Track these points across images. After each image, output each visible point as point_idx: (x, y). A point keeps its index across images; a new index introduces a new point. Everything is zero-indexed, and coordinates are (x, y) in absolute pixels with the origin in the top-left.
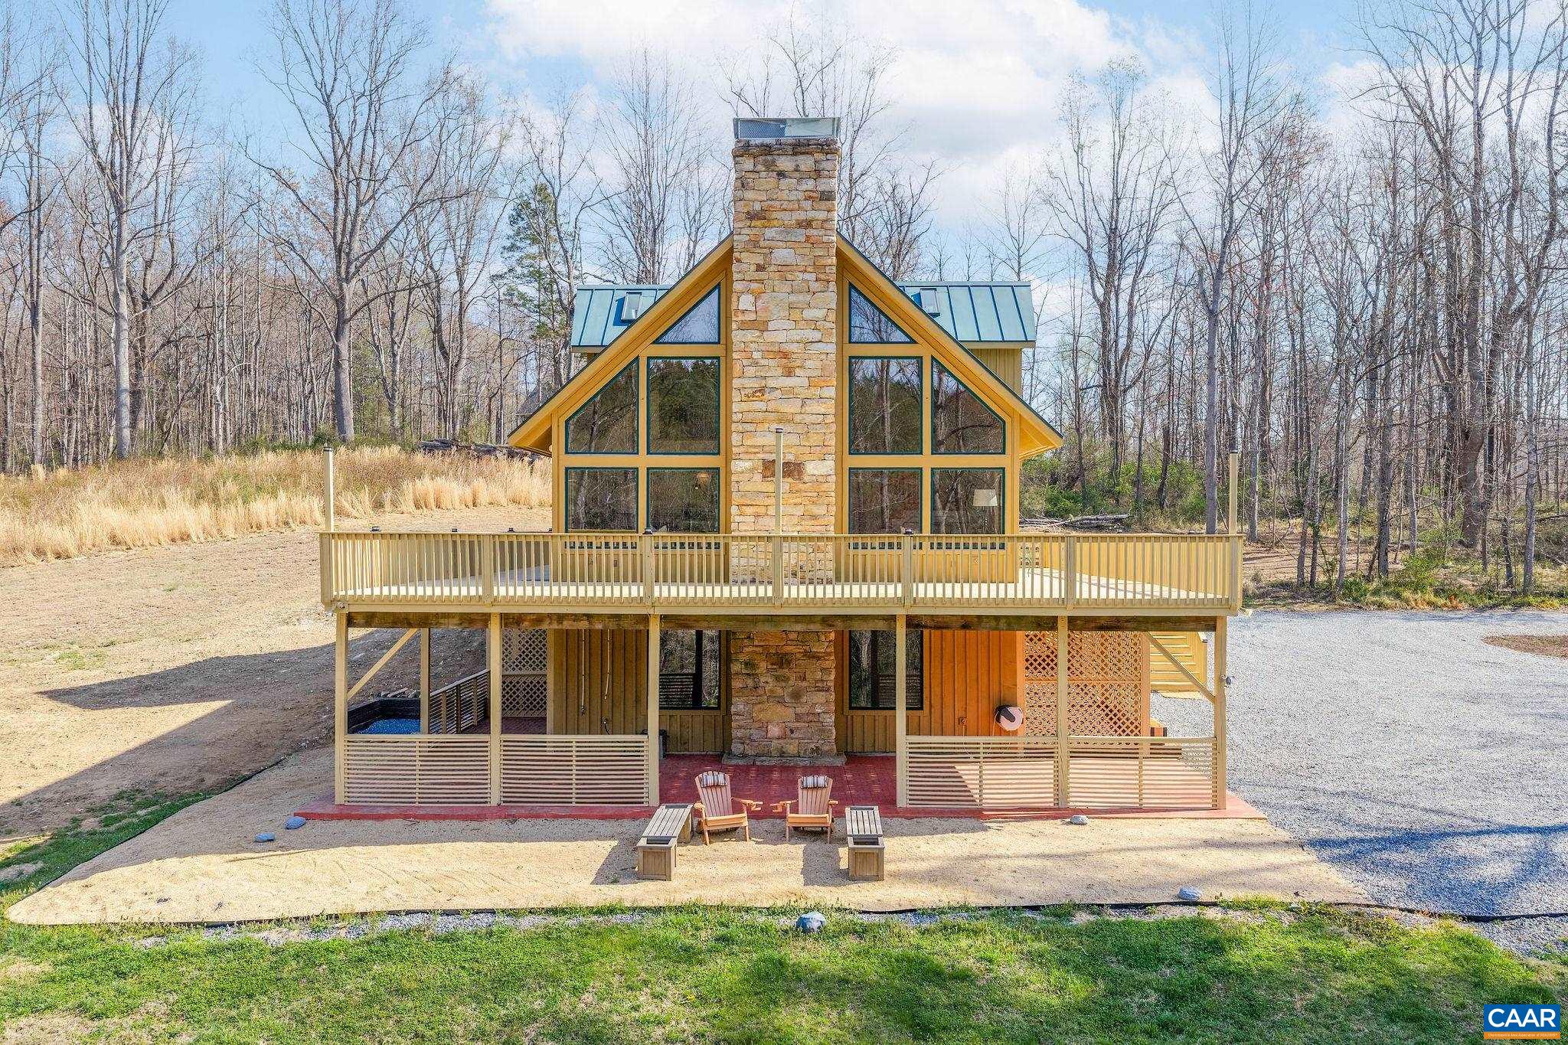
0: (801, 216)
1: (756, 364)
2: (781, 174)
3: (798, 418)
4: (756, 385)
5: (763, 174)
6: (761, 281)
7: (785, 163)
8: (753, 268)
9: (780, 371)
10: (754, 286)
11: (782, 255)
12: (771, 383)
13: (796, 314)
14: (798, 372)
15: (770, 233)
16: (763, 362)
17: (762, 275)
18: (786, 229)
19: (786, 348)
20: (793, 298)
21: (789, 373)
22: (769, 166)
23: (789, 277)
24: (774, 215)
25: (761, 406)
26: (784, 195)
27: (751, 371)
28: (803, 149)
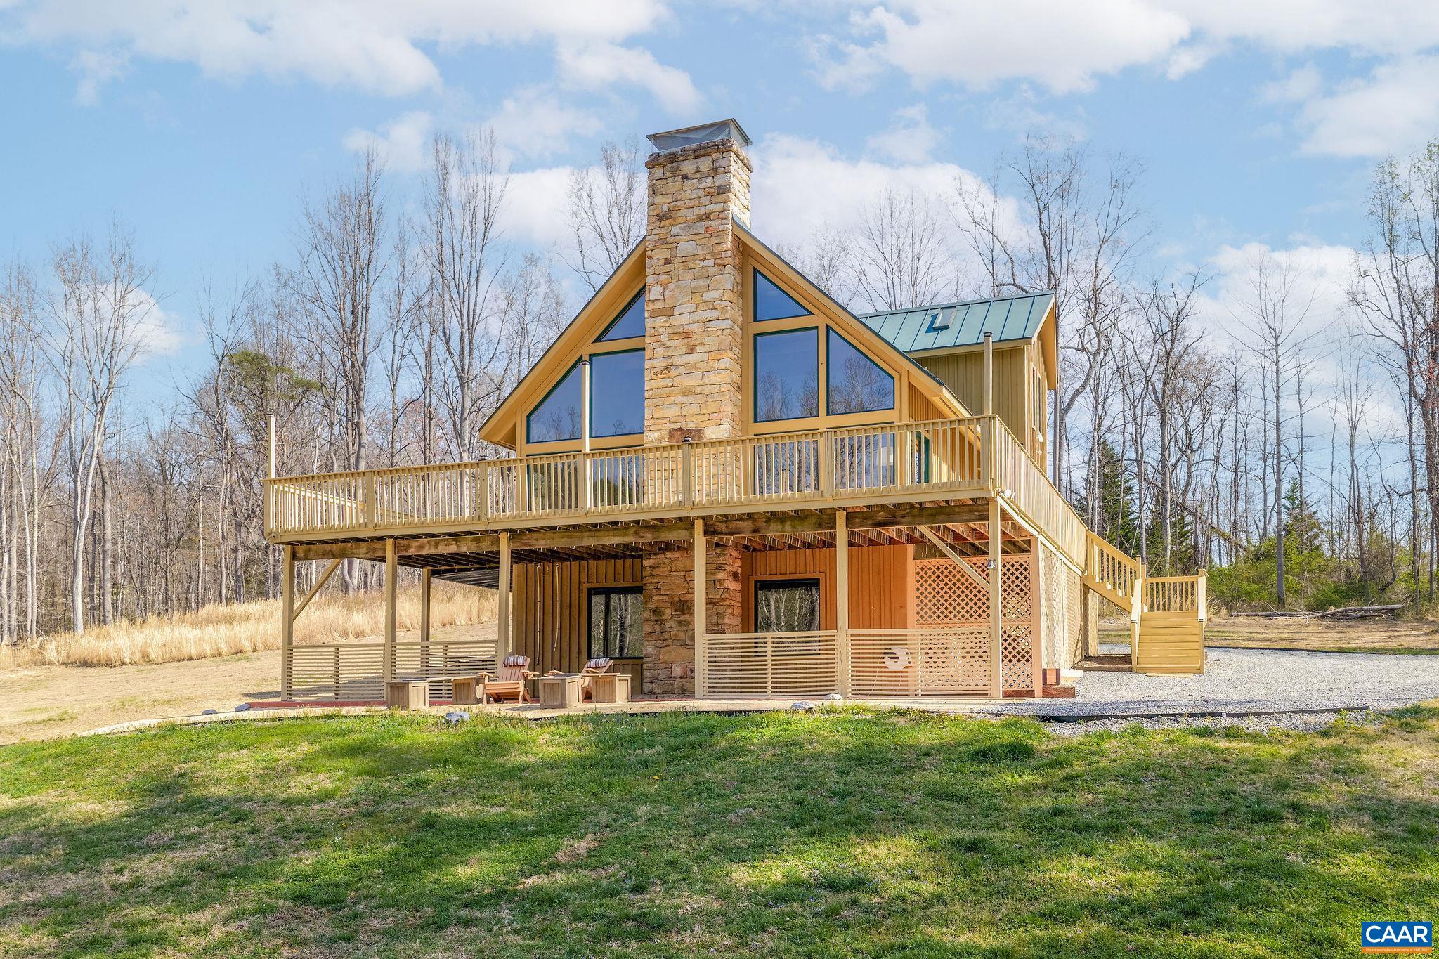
0: (702, 210)
1: (663, 345)
2: (685, 177)
3: (698, 390)
4: (663, 364)
5: (670, 180)
6: (668, 273)
7: (687, 167)
8: (662, 262)
9: (684, 349)
10: (663, 277)
11: (685, 247)
12: (677, 361)
13: (697, 298)
14: (699, 349)
15: (675, 230)
16: (669, 343)
17: (669, 267)
18: (689, 224)
19: (690, 328)
20: (694, 284)
21: (691, 350)
22: (675, 172)
23: (692, 266)
24: (679, 214)
25: (668, 382)
26: (687, 195)
27: (659, 352)
28: (702, 152)
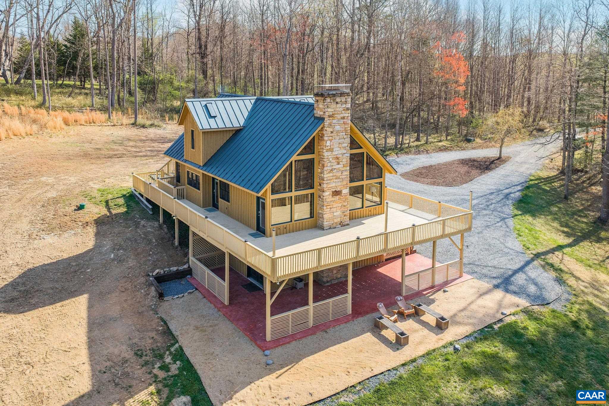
0: (342, 115)
1: (330, 162)
2: (337, 103)
3: (340, 177)
4: (330, 168)
5: (333, 103)
6: (332, 136)
7: (338, 100)
8: (330, 132)
9: (336, 163)
10: (330, 138)
11: (338, 128)
12: (334, 167)
13: (340, 145)
14: (341, 163)
15: (334, 121)
16: (332, 161)
17: (332, 135)
18: (338, 121)
19: (338, 156)
20: (340, 141)
21: (338, 164)
22: (334, 100)
23: (339, 134)
24: (336, 115)
25: (331, 174)
26: (338, 109)
27: (329, 164)
28: (343, 95)
